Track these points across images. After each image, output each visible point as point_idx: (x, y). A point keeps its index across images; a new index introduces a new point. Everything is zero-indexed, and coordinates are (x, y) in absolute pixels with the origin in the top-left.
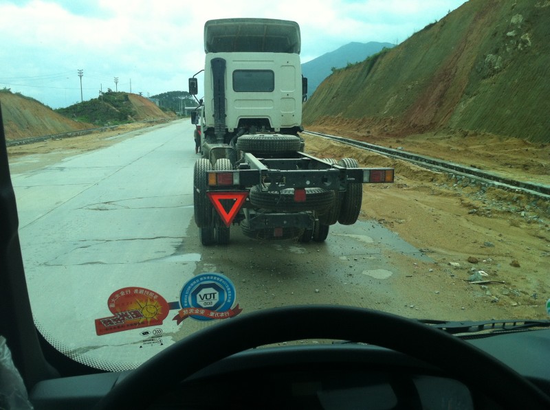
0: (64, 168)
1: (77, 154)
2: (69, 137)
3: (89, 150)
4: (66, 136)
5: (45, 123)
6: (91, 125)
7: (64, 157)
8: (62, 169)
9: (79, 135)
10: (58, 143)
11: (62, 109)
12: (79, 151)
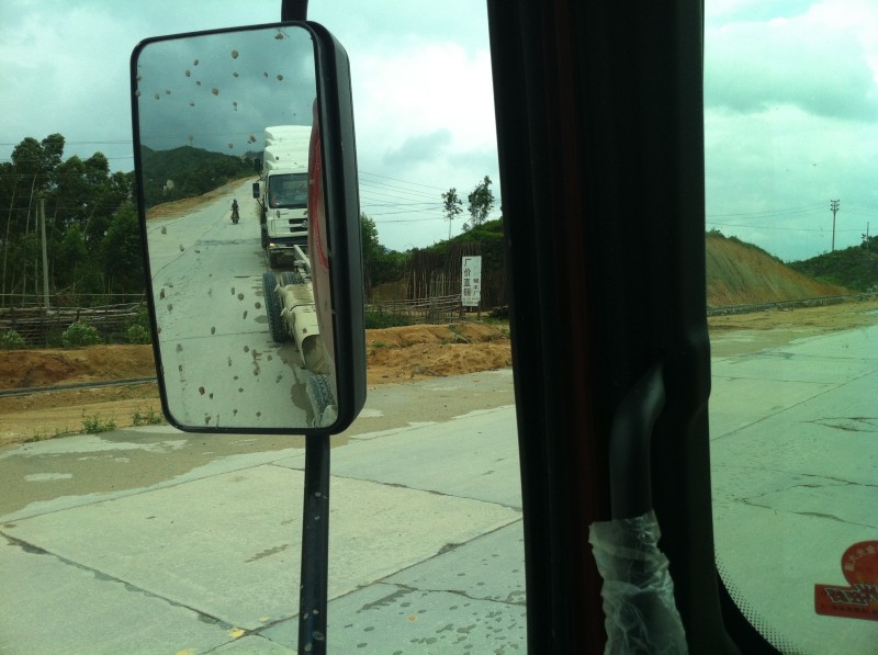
0: (791, 354)
1: (815, 334)
2: (806, 306)
3: (834, 330)
4: (801, 305)
5: (769, 284)
6: (843, 289)
7: (793, 337)
8: (788, 356)
9: (822, 305)
10: (786, 315)
11: (799, 263)
12: (817, 329)
